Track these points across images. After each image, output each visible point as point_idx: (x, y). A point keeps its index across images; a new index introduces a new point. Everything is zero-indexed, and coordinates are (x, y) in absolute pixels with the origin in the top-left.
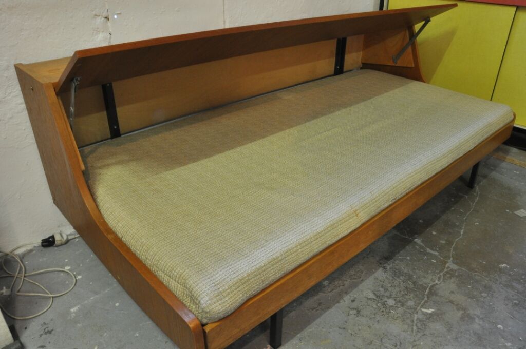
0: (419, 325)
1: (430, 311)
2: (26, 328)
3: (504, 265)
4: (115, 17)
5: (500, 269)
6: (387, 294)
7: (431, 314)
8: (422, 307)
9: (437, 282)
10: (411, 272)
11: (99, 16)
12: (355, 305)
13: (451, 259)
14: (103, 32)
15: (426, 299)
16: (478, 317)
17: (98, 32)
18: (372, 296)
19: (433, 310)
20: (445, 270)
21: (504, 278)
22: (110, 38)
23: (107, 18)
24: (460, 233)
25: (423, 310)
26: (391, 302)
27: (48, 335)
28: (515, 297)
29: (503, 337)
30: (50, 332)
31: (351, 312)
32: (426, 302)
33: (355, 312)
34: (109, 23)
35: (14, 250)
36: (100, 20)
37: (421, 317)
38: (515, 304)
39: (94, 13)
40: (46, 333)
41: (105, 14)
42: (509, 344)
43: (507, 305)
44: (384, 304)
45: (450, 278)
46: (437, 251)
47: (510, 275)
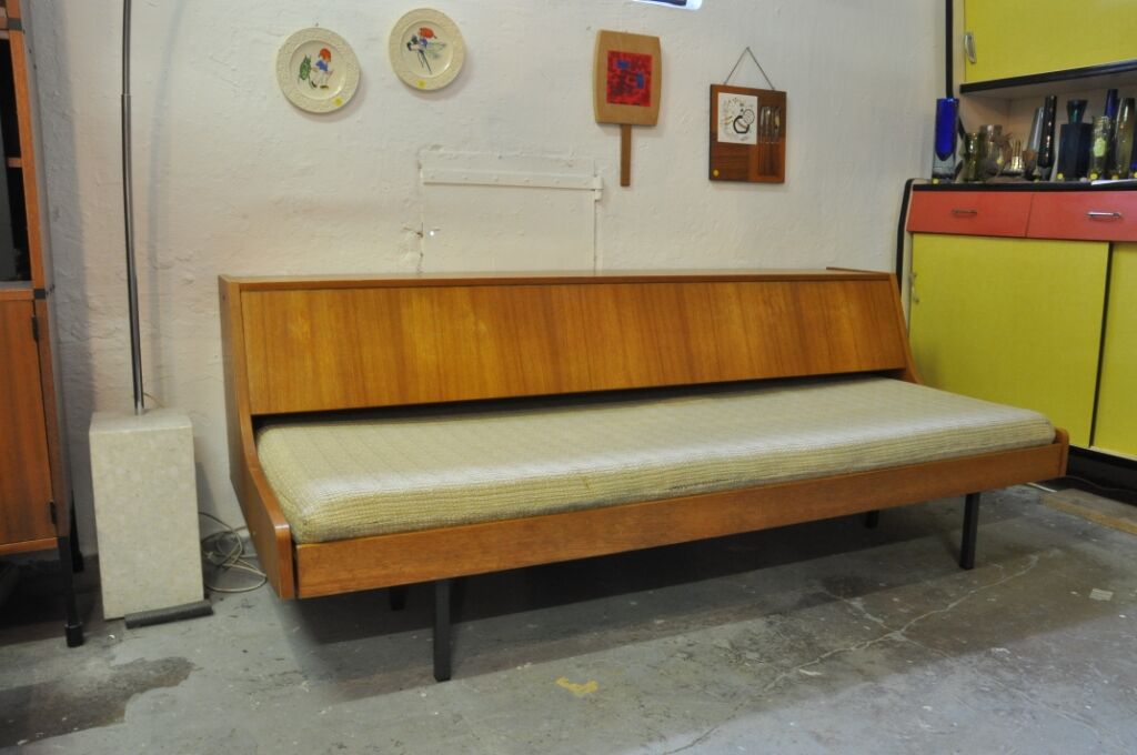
0: (781, 684)
1: (814, 674)
2: (222, 599)
3: (1002, 650)
4: (432, 233)
5: (990, 652)
6: (754, 647)
7: (812, 677)
8: (803, 668)
9: (853, 649)
10: (814, 633)
11: (409, 230)
12: (690, 649)
13: (903, 630)
14: (412, 250)
15: (817, 661)
16: (896, 693)
17: (406, 251)
18: (726, 645)
19: (819, 674)
20: (881, 639)
21: (989, 662)
22: (421, 260)
23: (420, 234)
24: (947, 605)
25: (802, 671)
26: (753, 656)
27: (246, 610)
28: (989, 684)
29: (922, 718)
30: (249, 607)
31: (679, 655)
32: (815, 664)
33: (685, 656)
34: (422, 241)
35: (237, 530)
36: (410, 236)
37: (790, 676)
38: (982, 691)
39: (404, 225)
40: (243, 606)
41: (418, 229)
42: (927, 726)
43: (964, 689)
44: (739, 657)
45: (882, 648)
46: (882, 618)
47: (1002, 661)
